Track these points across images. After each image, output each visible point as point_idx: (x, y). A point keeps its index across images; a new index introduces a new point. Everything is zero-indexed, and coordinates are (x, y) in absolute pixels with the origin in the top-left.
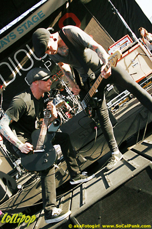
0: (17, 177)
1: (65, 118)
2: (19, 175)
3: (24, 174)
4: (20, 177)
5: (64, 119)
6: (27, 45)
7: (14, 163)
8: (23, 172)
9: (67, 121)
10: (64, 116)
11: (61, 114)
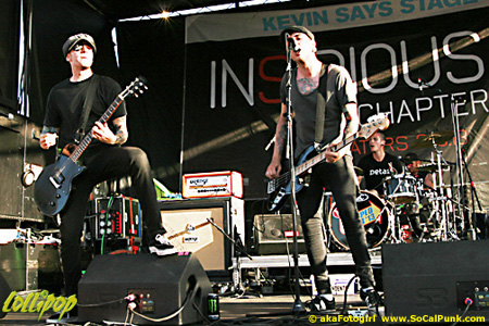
0: (223, 290)
1: (397, 235)
2: (229, 289)
3: (241, 293)
4: (229, 294)
5: (393, 234)
6: (403, 43)
7: (234, 259)
8: (242, 288)
9: (398, 242)
10: (397, 229)
11: (393, 222)
